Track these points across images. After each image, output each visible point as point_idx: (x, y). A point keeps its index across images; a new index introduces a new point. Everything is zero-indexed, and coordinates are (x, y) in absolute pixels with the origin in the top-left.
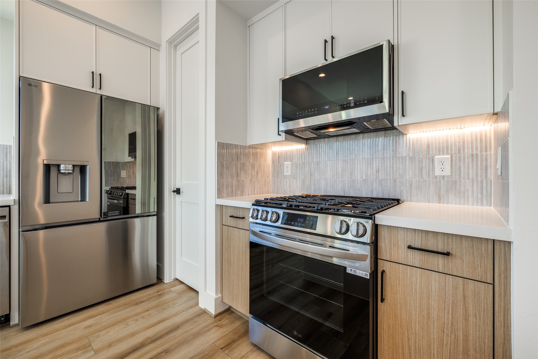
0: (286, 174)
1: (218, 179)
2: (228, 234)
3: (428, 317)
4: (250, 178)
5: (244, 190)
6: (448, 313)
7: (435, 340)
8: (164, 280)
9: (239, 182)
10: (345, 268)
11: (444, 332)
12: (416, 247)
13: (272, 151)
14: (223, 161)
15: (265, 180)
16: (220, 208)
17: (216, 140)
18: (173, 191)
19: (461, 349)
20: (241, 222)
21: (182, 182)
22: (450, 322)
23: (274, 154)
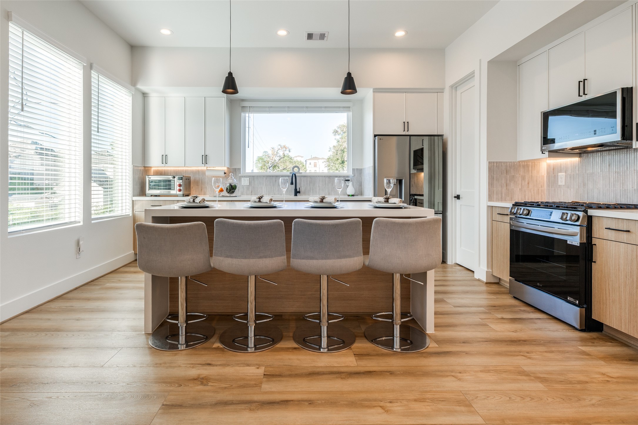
0: (560, 183)
1: (489, 188)
2: (496, 226)
3: (619, 270)
4: (520, 187)
5: (513, 197)
6: (629, 266)
7: (622, 283)
8: (447, 262)
9: (508, 191)
10: (566, 241)
11: (627, 277)
12: (612, 228)
13: (547, 164)
14: (493, 175)
15: (538, 189)
16: (491, 208)
17: (487, 161)
18: (454, 197)
19: (635, 286)
20: (506, 218)
21: (462, 190)
22: (630, 271)
23: (549, 166)
